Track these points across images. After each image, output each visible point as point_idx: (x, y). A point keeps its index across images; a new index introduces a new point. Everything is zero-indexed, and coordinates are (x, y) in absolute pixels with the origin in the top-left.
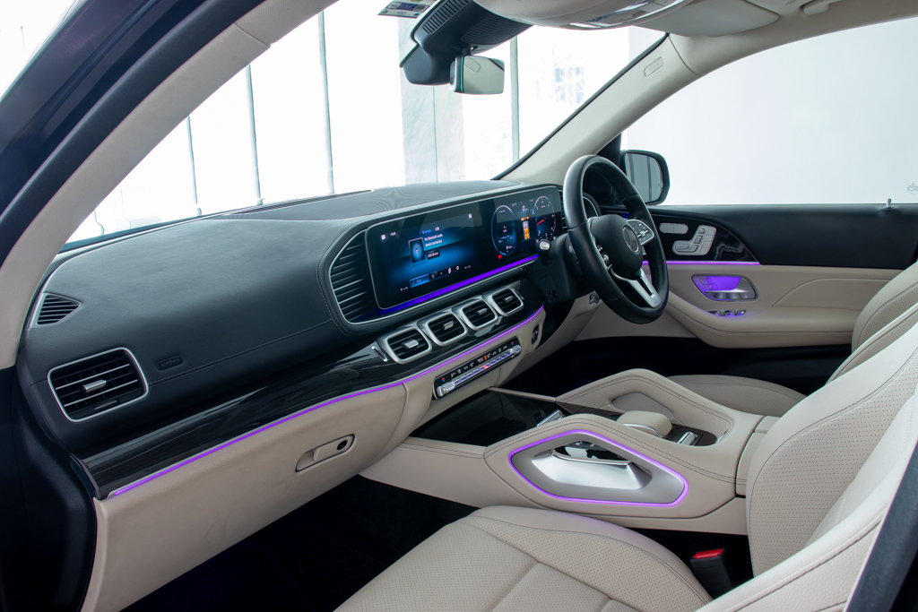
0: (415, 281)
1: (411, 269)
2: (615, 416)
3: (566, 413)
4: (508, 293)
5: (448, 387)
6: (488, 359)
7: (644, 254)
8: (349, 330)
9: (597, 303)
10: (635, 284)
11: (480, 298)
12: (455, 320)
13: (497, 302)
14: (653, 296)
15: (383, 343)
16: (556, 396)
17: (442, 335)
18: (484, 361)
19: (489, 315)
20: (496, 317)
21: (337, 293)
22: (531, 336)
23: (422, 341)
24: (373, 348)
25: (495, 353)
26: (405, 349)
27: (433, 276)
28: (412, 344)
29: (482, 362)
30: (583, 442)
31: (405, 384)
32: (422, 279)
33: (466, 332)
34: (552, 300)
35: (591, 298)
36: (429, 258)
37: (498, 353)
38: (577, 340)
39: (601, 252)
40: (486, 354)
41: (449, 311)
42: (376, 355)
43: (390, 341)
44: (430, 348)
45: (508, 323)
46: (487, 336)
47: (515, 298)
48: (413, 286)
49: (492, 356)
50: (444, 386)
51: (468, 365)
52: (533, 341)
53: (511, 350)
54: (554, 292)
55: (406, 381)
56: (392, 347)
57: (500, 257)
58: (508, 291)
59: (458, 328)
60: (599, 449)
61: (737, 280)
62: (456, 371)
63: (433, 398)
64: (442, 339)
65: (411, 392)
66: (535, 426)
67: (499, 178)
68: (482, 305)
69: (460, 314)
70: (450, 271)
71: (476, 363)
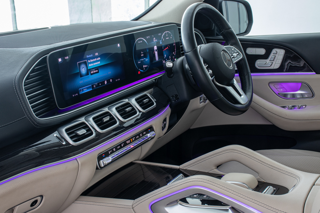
0: (83, 90)
1: (80, 81)
2: (220, 177)
3: (186, 176)
4: (146, 97)
5: (107, 160)
6: (133, 141)
7: (236, 69)
8: (38, 123)
9: (205, 102)
10: (230, 89)
11: (126, 100)
12: (110, 115)
13: (138, 103)
14: (242, 97)
15: (62, 132)
16: (179, 165)
17: (102, 125)
18: (131, 142)
19: (133, 112)
20: (138, 113)
21: (29, 98)
22: (161, 125)
23: (89, 130)
24: (55, 135)
25: (138, 137)
26: (77, 135)
27: (95, 86)
28: (82, 132)
29: (129, 143)
30: (199, 194)
31: (78, 159)
32: (88, 88)
33: (118, 123)
34: (175, 101)
35: (201, 100)
36: (92, 74)
37: (140, 137)
38: (192, 128)
39: (207, 68)
40: (132, 138)
41: (106, 109)
42: (57, 140)
43: (66, 130)
44: (94, 134)
45: (146, 117)
46: (132, 126)
47: (150, 100)
48: (81, 93)
49: (136, 139)
50: (105, 159)
51: (120, 145)
52: (163, 128)
53: (149, 135)
54: (176, 96)
55: (79, 157)
56: (68, 134)
57: (139, 73)
58: (146, 95)
59: (112, 121)
60: (210, 199)
61: (299, 85)
62: (112, 149)
63: (97, 168)
64: (102, 129)
65: (82, 164)
66: (167, 184)
67: (137, 19)
68: (128, 105)
69: (114, 111)
70: (106, 83)
71: (125, 144)
